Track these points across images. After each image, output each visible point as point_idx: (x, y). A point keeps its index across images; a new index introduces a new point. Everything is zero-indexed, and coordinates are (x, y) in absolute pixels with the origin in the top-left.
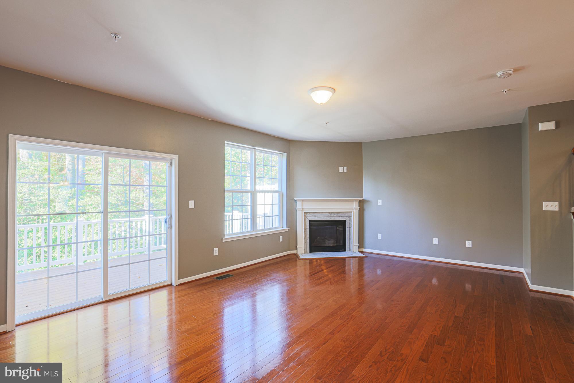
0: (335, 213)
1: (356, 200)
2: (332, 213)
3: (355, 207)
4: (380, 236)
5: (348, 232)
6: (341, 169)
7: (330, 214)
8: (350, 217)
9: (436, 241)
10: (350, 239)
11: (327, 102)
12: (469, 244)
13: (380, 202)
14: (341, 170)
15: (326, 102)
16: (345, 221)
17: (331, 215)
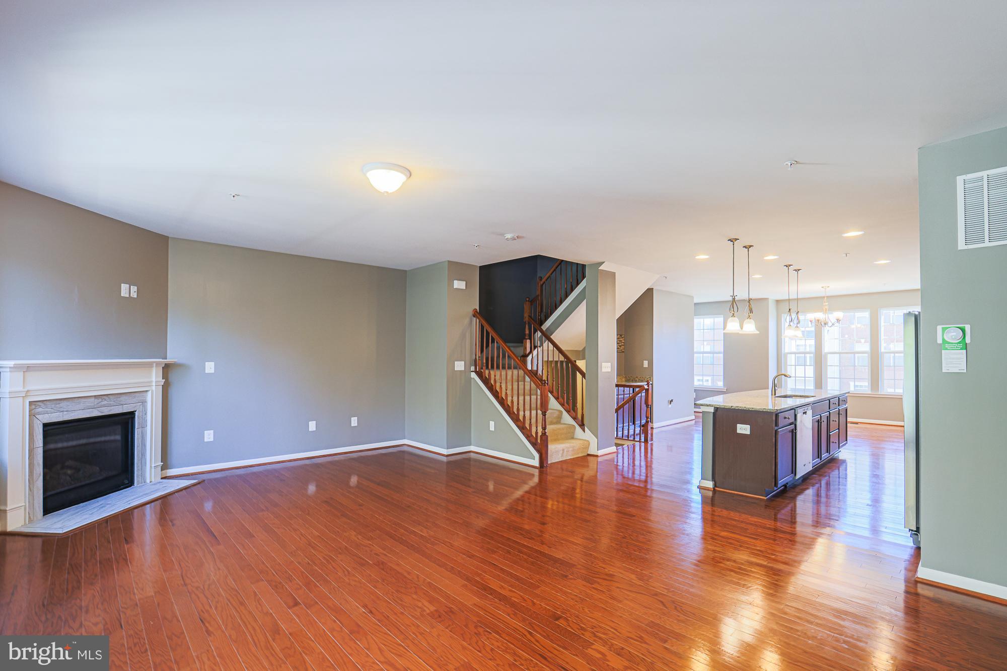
0: (111, 397)
1: (158, 364)
2: (105, 397)
3: (155, 377)
4: (209, 436)
5: (138, 439)
6: (124, 287)
7: (100, 400)
8: (144, 402)
9: (312, 426)
10: (143, 454)
11: (373, 187)
12: (354, 422)
13: (210, 367)
14: (125, 290)
15: (376, 188)
16: (132, 414)
17: (103, 403)
